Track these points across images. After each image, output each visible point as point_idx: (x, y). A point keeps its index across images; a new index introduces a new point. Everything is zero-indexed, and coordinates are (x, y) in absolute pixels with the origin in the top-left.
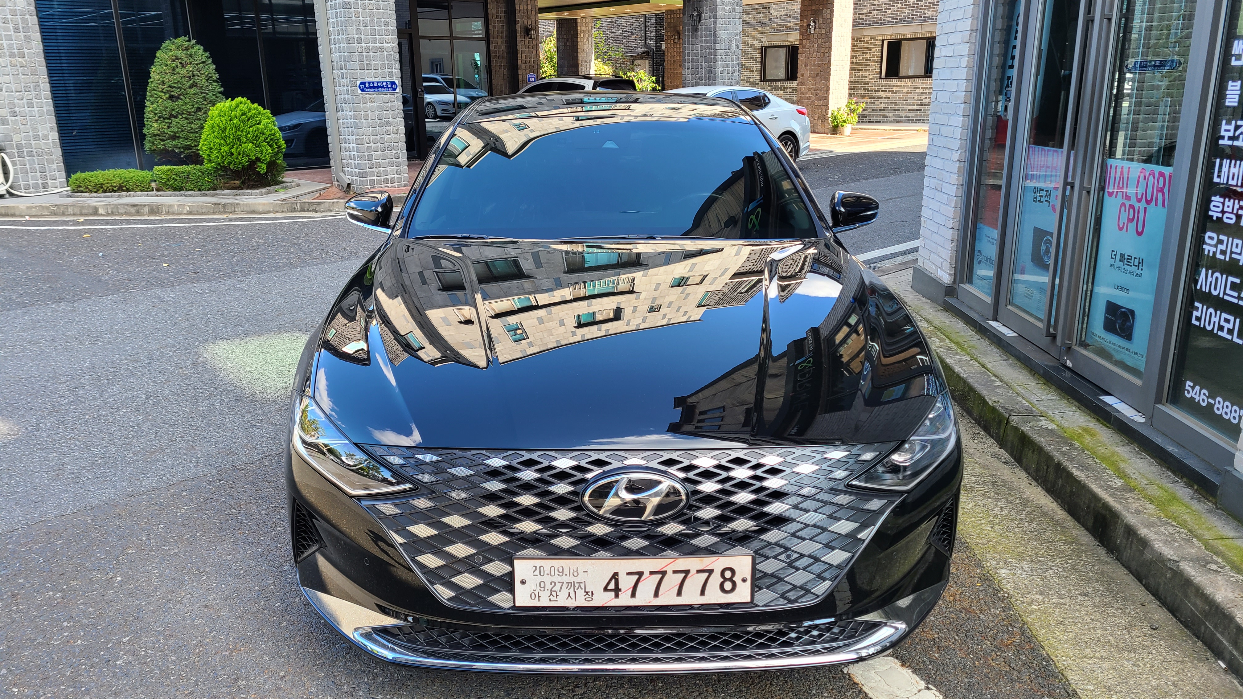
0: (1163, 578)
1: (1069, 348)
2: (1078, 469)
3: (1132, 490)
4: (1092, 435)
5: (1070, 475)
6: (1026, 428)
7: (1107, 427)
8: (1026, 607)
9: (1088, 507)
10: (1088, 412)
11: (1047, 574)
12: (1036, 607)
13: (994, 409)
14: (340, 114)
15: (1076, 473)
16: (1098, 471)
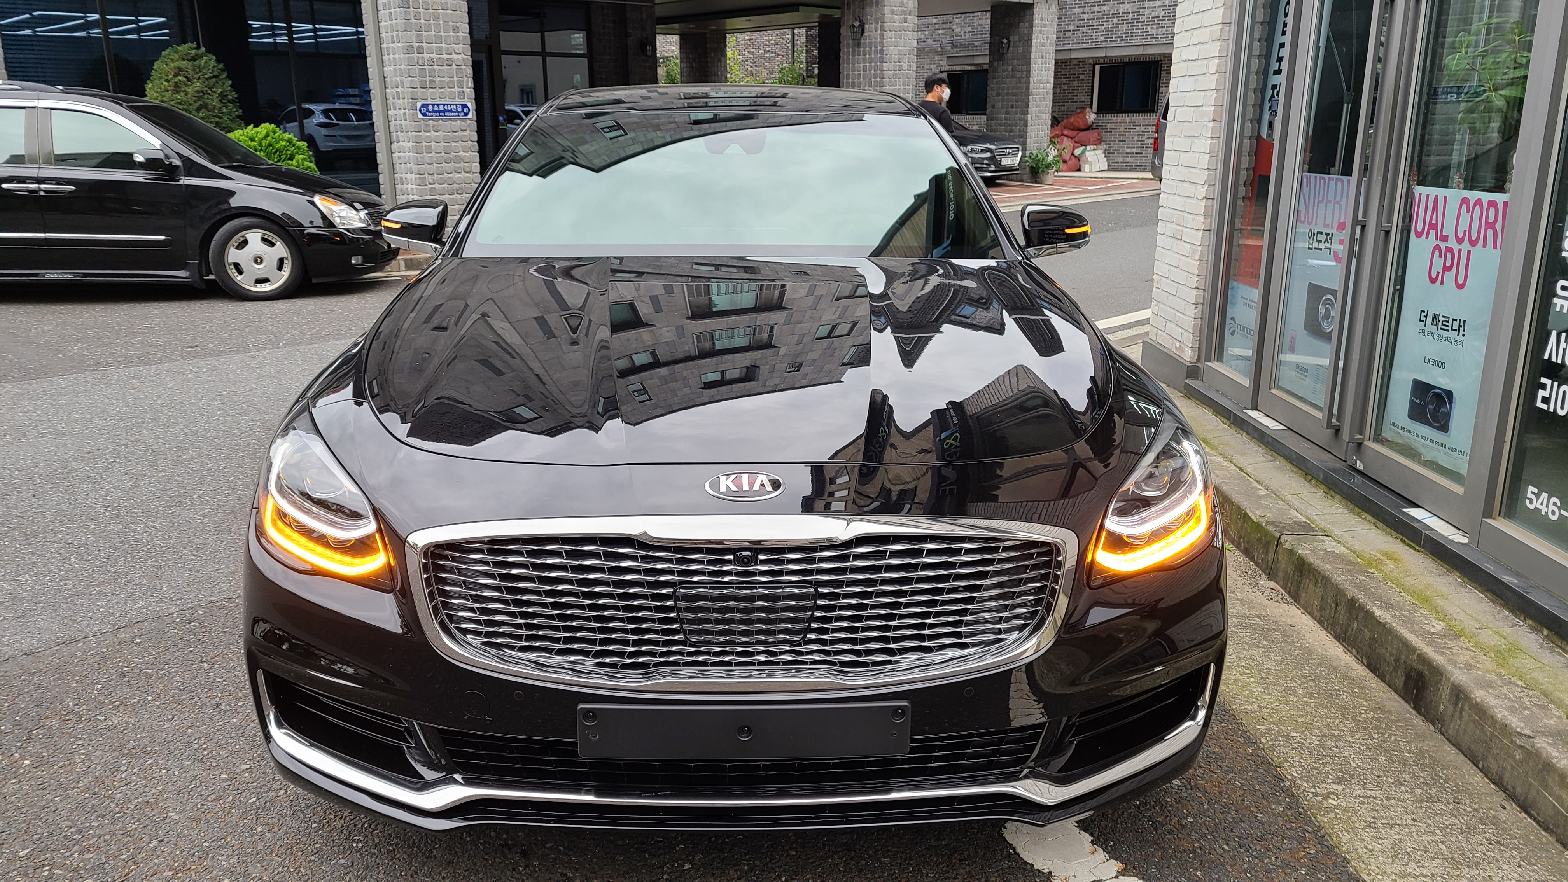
0: (1510, 760)
1: (1360, 444)
2: (1381, 607)
3: (1457, 636)
4: (1395, 560)
5: (1369, 615)
6: (1304, 551)
7: (1416, 550)
8: (1320, 802)
9: (1397, 660)
10: (1389, 530)
11: (1346, 754)
12: (1334, 803)
13: (1258, 526)
14: (394, 145)
15: (1378, 613)
16: (1408, 611)
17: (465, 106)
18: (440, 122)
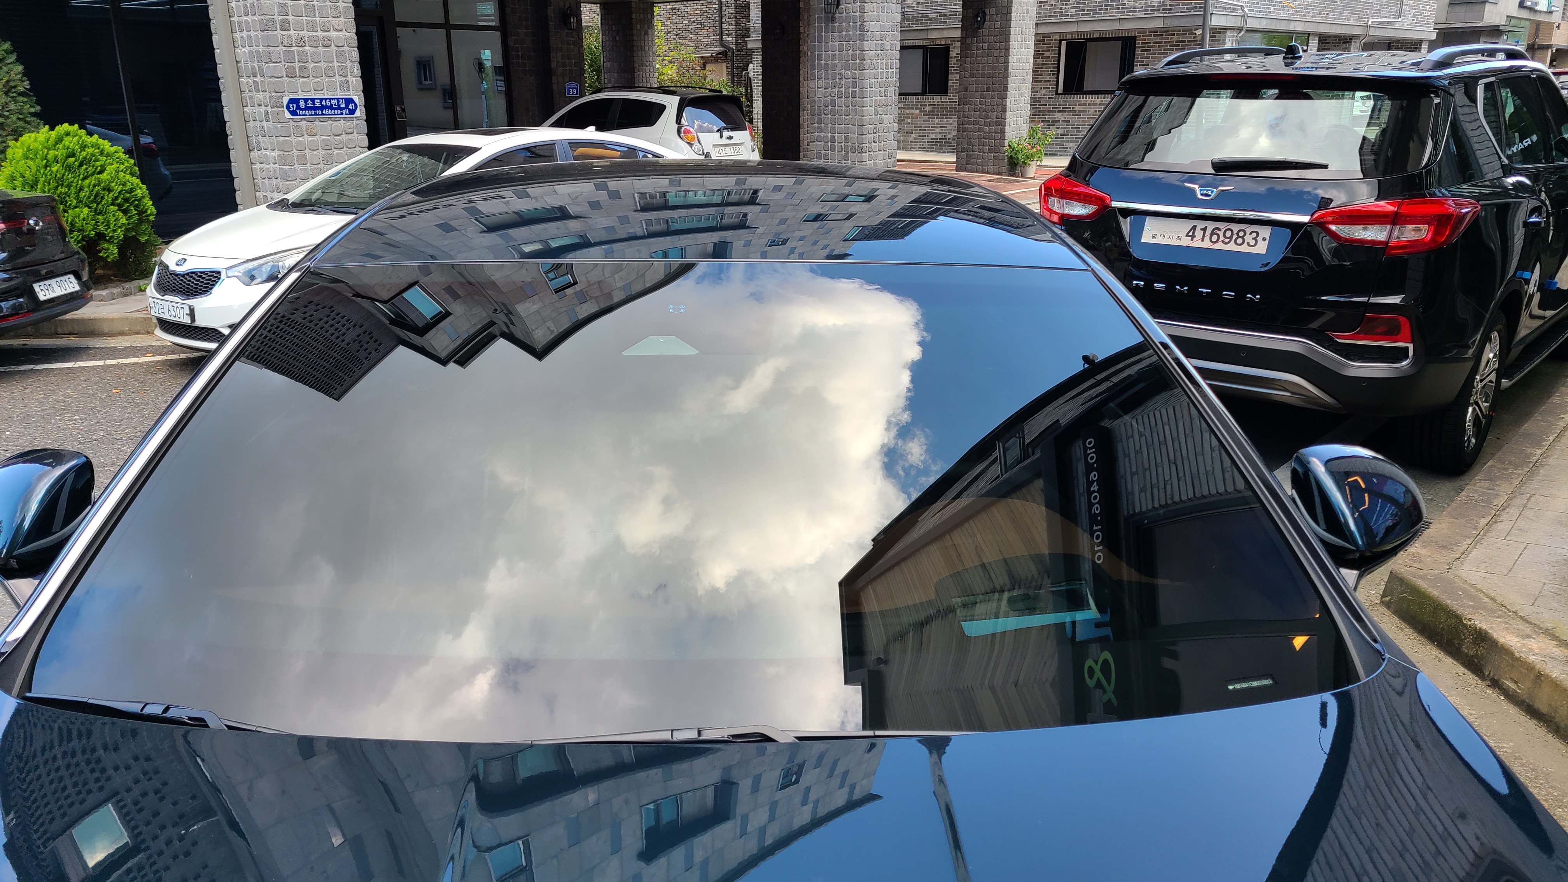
14: (254, 154)
17: (349, 101)
18: (317, 122)
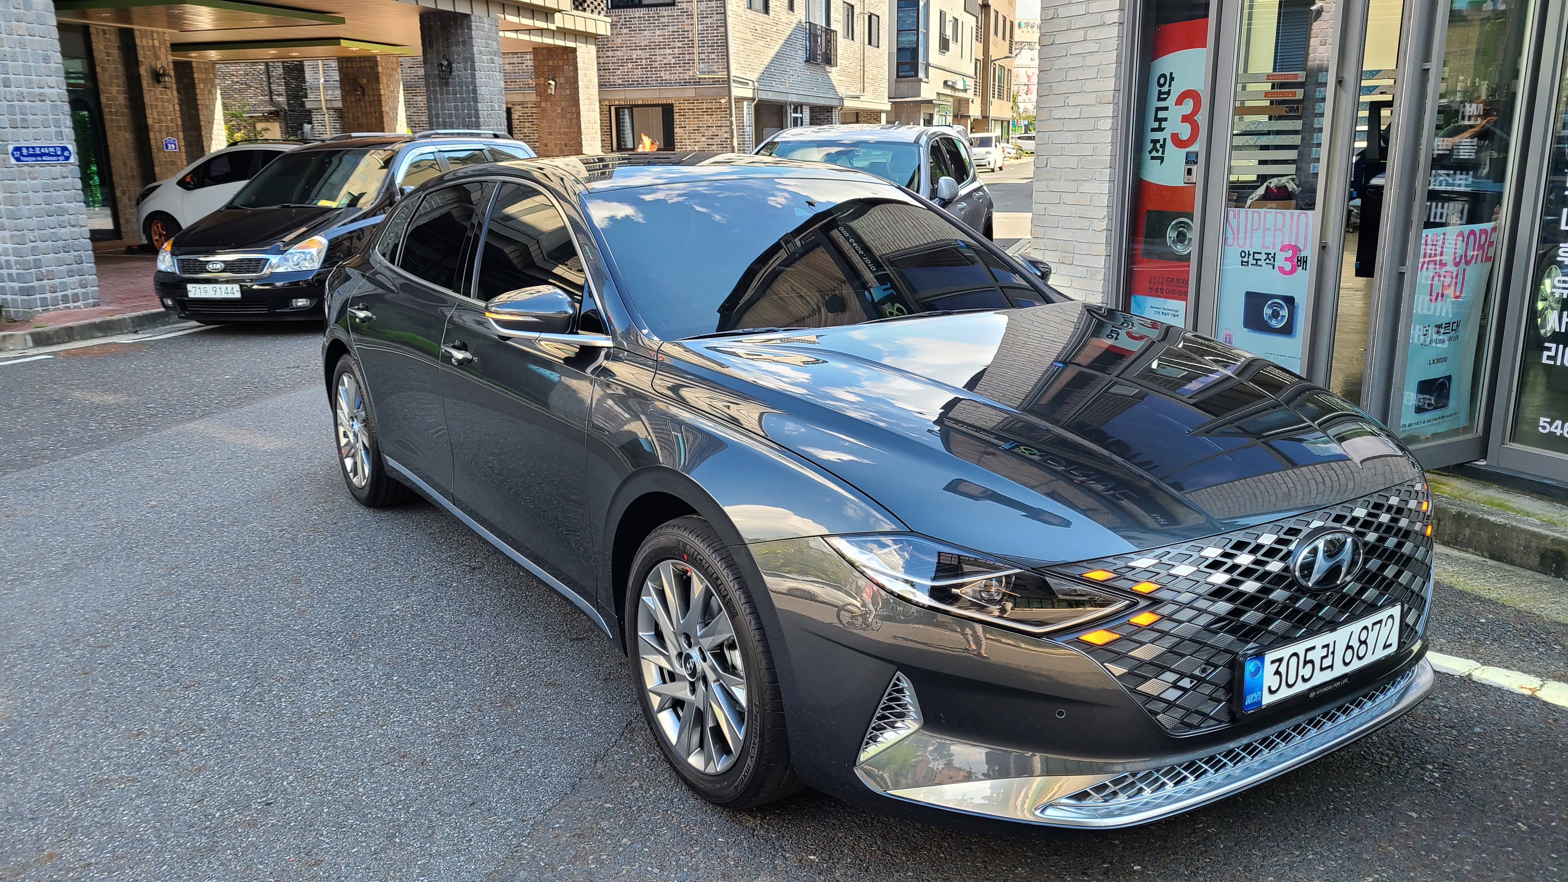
9: (1526, 548)
15: (1492, 519)
17: (65, 149)
18: (37, 168)
